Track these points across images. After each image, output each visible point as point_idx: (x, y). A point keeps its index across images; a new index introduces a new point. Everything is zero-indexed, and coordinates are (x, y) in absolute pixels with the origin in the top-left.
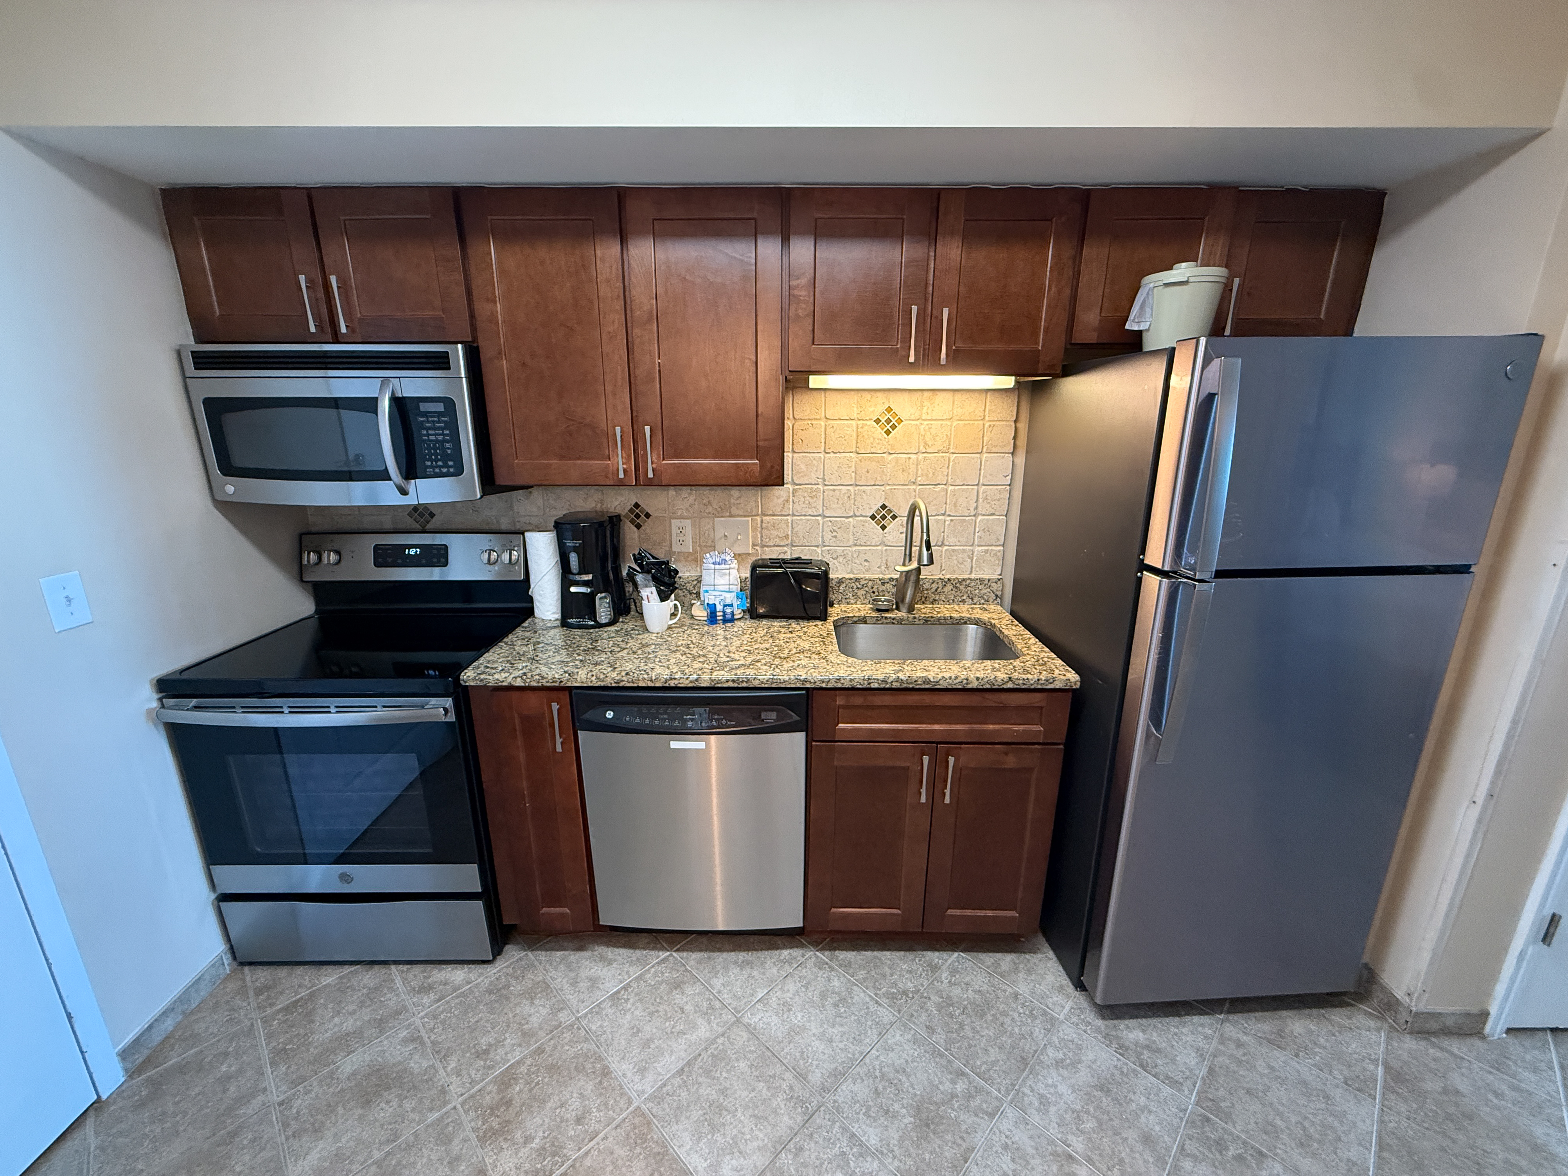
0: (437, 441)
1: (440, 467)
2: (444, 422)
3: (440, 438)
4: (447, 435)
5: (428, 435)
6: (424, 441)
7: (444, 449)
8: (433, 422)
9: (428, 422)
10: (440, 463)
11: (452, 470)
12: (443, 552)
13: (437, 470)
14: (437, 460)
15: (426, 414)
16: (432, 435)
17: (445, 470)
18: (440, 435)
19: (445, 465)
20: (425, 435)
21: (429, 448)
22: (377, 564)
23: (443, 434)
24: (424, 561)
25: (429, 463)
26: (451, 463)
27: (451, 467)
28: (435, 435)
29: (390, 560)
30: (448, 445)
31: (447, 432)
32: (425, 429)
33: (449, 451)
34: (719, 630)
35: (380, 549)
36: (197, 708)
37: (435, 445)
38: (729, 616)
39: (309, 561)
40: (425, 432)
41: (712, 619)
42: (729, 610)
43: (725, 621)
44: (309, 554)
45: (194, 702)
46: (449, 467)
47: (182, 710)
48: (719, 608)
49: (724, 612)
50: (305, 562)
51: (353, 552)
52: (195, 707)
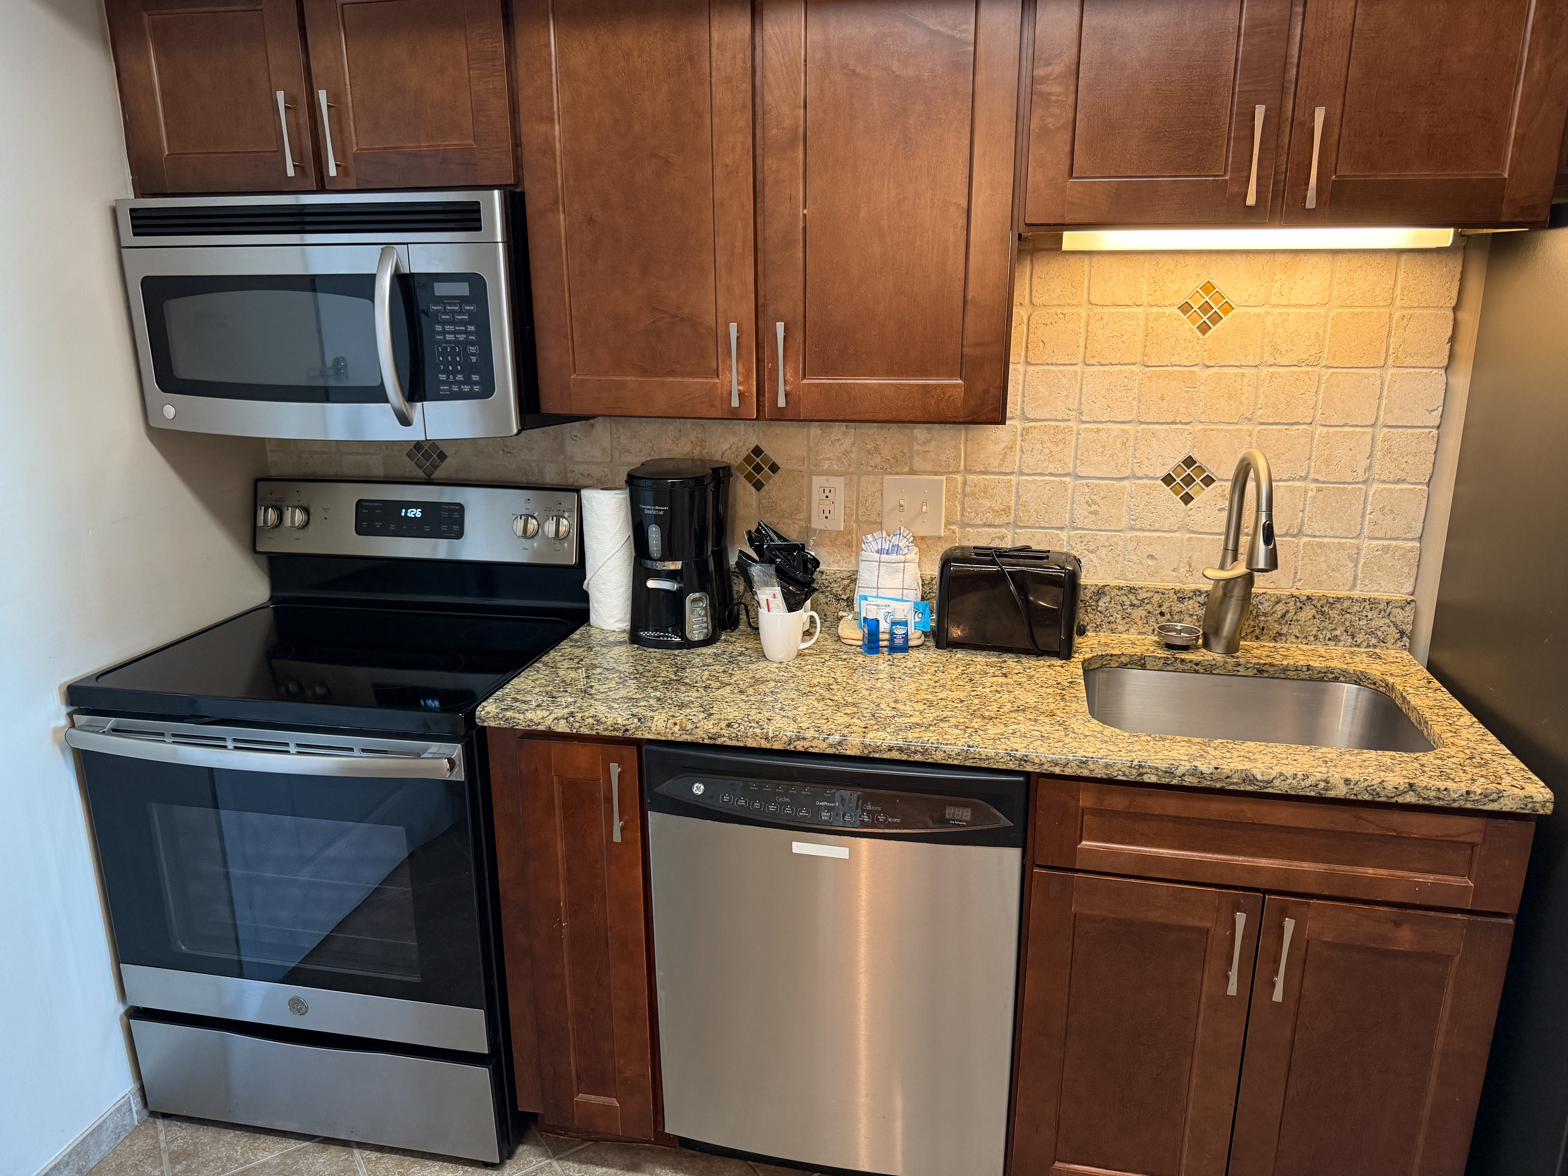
0: (457, 342)
1: (459, 383)
2: (469, 312)
3: (462, 337)
4: (471, 333)
5: (444, 333)
6: (439, 343)
7: (467, 355)
8: (453, 312)
9: (445, 312)
10: (460, 377)
11: (476, 388)
12: (456, 515)
13: (455, 388)
14: (455, 373)
15: (442, 300)
16: (450, 333)
17: (466, 388)
18: (460, 332)
19: (468, 381)
20: (439, 333)
21: (444, 353)
22: (359, 531)
23: (466, 332)
24: (427, 529)
25: (443, 377)
26: (475, 378)
27: (476, 383)
28: (455, 333)
29: (378, 525)
30: (472, 349)
31: (472, 328)
32: (439, 323)
33: (474, 359)
34: (882, 662)
35: (367, 507)
36: (115, 731)
37: (453, 349)
38: (899, 641)
39: (265, 521)
40: (439, 328)
41: (872, 644)
42: (900, 631)
43: (893, 649)
44: (266, 510)
45: (112, 722)
46: (473, 383)
47: (97, 732)
48: (884, 626)
49: (892, 634)
50: (260, 523)
51: (325, 510)
52: (114, 730)
